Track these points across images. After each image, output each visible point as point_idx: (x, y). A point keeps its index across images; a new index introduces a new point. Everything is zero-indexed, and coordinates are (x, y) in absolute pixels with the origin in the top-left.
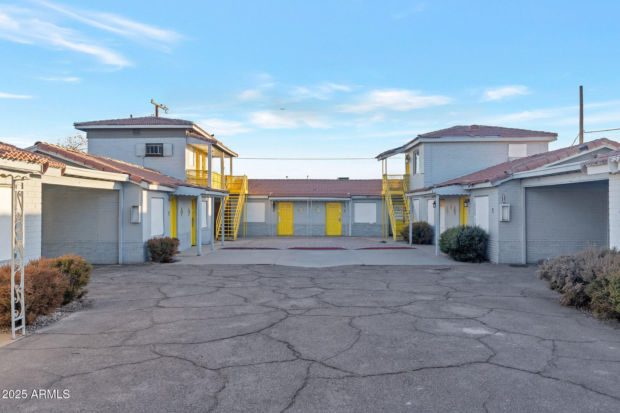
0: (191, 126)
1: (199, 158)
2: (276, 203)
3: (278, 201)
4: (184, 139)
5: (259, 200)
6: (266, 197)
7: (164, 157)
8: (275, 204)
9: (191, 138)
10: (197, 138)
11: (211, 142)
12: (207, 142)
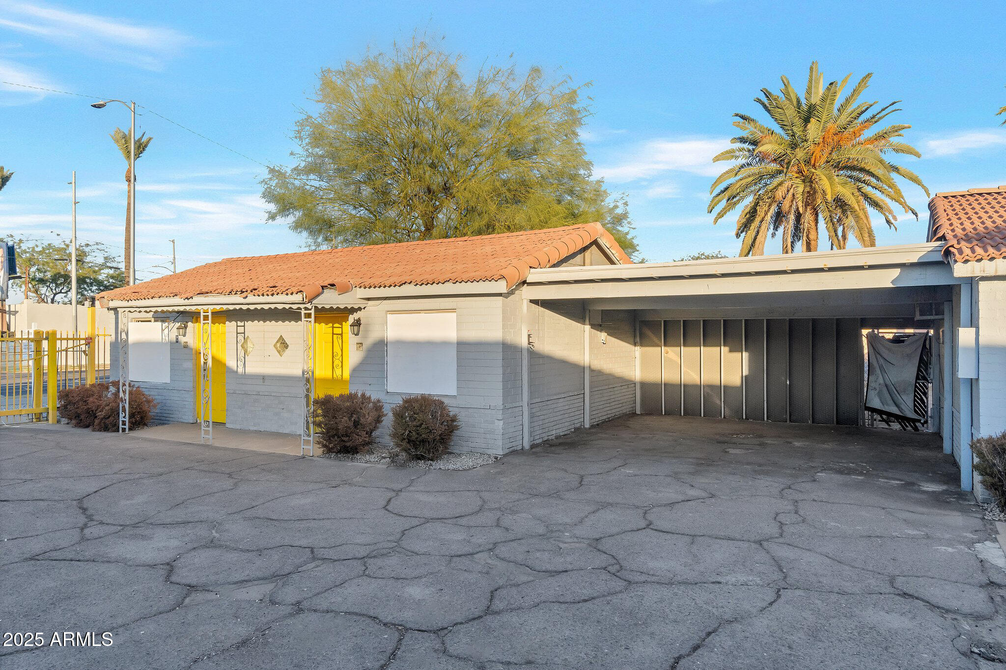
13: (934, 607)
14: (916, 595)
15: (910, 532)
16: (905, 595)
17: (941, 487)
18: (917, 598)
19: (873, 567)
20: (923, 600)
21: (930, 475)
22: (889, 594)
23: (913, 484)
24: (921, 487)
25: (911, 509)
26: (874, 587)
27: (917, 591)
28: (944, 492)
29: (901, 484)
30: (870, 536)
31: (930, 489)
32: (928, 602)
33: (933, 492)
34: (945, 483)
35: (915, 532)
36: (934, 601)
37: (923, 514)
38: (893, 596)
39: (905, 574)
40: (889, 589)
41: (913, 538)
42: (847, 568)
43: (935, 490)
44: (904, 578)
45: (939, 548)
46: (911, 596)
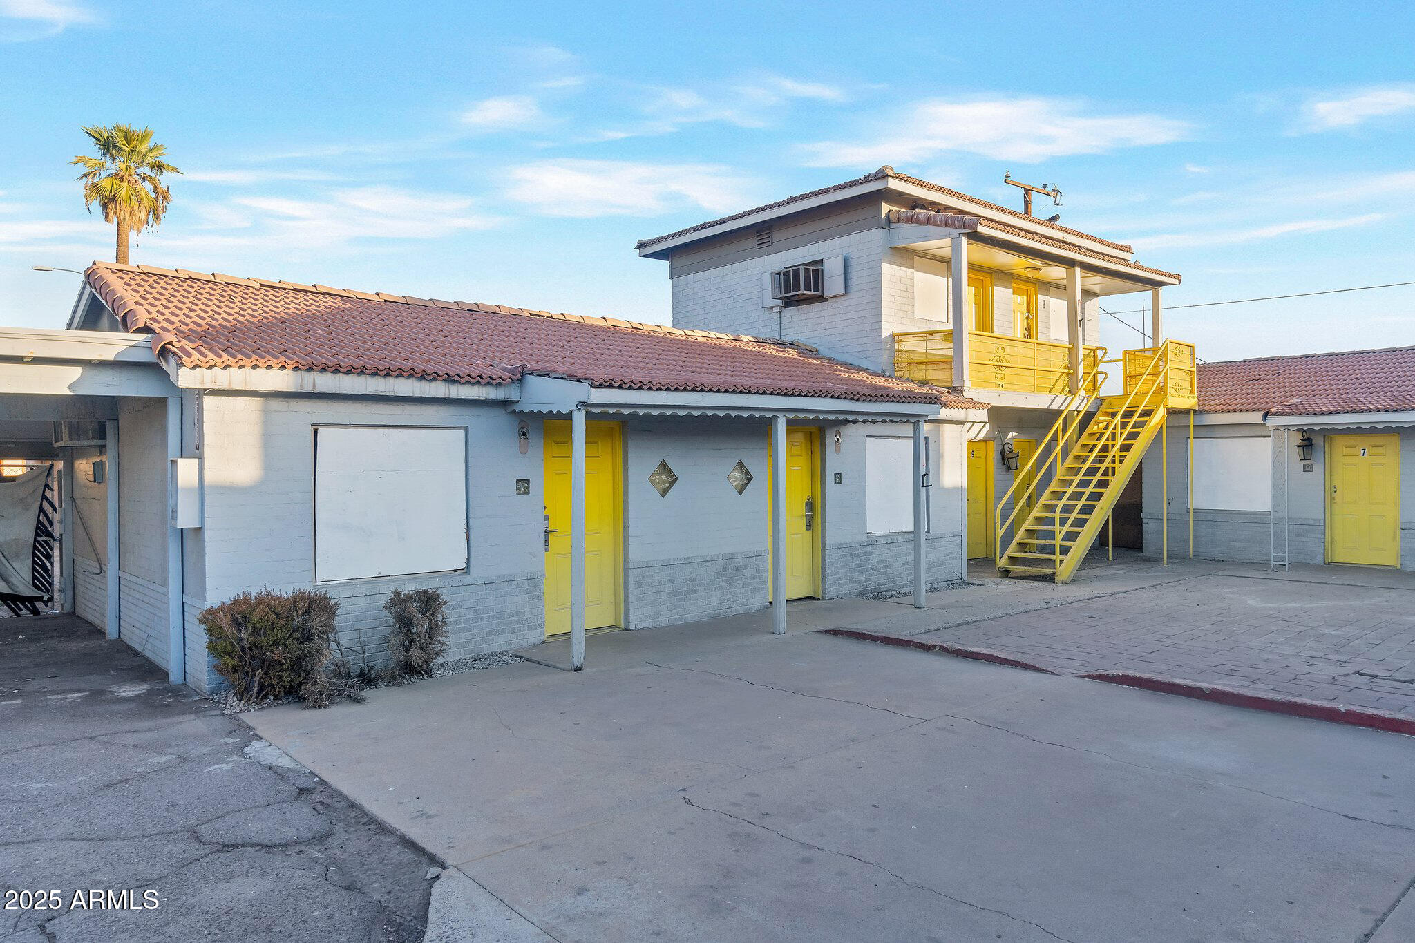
0: (884, 180)
1: (992, 296)
2: (1318, 441)
3: (1329, 433)
4: (878, 234)
5: (1249, 428)
6: (1257, 417)
7: (826, 300)
8: (1309, 443)
9: (901, 225)
10: (918, 222)
11: (960, 227)
12: (948, 229)
13: (269, 847)
14: (240, 842)
15: (156, 760)
16: (226, 847)
17: (142, 688)
18: (243, 845)
19: (154, 826)
20: (252, 845)
21: (113, 673)
22: (207, 855)
23: (101, 692)
24: (116, 694)
25: (127, 728)
26: (180, 854)
27: (237, 836)
28: (150, 693)
29: (86, 696)
30: (109, 786)
31: (131, 694)
32: (259, 845)
33: (138, 696)
34: (143, 680)
35: (164, 759)
36: (266, 839)
37: (149, 730)
38: (215, 856)
39: (203, 819)
40: (203, 850)
41: (167, 766)
42: (120, 843)
43: (137, 693)
44: (207, 826)
45: (212, 768)
46: (235, 846)
